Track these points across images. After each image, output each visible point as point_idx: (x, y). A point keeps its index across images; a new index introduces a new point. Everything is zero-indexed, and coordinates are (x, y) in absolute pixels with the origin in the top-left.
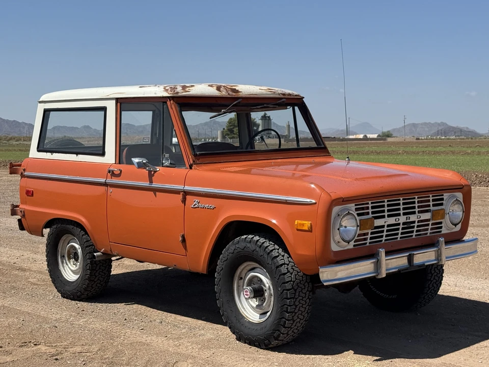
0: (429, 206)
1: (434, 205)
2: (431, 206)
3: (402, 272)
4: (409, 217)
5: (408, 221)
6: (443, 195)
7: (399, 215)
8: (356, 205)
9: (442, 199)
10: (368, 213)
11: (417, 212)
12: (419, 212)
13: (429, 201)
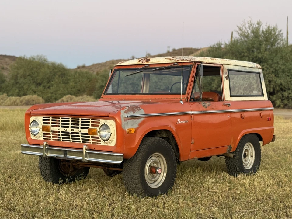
0: (89, 125)
1: (92, 125)
2: (90, 125)
3: (56, 158)
4: (74, 130)
5: (73, 131)
6: (100, 120)
7: (68, 127)
8: (43, 118)
9: (99, 123)
10: (49, 123)
11: (80, 128)
12: (82, 128)
13: (89, 122)
